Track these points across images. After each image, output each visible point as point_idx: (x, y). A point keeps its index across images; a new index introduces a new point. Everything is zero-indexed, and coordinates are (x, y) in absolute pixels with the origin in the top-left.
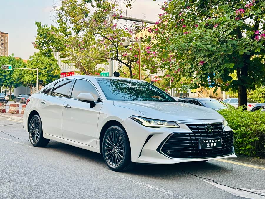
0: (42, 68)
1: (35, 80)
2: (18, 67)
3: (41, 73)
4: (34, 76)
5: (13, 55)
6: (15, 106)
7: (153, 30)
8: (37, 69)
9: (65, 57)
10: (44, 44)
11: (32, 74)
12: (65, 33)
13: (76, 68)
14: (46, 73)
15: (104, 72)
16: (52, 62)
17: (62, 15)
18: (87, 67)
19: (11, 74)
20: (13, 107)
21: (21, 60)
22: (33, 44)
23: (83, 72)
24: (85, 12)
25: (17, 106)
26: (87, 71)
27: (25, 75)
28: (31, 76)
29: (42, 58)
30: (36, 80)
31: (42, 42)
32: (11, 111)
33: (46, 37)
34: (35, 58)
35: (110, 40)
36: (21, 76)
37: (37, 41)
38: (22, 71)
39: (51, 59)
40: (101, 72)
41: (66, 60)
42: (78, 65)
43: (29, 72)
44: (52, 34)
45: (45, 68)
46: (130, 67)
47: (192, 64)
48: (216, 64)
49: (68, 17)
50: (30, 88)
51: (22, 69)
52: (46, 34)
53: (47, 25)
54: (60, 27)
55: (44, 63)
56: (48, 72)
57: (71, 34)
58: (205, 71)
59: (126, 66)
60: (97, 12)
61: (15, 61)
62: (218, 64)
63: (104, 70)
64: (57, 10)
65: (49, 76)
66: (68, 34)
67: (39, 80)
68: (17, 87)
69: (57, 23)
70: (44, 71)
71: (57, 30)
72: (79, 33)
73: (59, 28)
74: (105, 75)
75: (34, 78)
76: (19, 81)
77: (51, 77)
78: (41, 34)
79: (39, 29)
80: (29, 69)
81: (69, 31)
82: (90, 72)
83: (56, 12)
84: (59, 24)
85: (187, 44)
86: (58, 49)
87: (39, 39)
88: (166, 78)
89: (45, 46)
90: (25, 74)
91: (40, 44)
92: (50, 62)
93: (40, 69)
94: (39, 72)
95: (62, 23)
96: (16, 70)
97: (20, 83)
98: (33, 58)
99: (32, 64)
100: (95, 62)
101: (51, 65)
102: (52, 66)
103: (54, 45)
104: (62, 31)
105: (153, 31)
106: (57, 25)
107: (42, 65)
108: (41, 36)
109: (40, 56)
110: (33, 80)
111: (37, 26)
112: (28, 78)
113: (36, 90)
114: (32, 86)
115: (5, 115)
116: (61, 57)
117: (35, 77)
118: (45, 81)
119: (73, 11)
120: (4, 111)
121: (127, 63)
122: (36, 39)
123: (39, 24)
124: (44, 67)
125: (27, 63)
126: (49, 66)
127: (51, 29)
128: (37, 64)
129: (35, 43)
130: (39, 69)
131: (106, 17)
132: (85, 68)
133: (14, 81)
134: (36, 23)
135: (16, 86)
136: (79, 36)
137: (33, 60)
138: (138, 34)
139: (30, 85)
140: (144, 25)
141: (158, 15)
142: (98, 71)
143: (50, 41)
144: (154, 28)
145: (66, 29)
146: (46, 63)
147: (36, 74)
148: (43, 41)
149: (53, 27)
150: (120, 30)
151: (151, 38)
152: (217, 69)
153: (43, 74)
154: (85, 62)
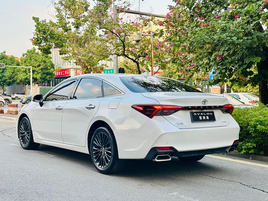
0: (36, 65)
1: (28, 78)
2: (11, 65)
3: (35, 70)
4: (27, 74)
5: (5, 52)
6: (14, 107)
7: (164, 23)
8: (31, 66)
9: (65, 54)
10: (43, 40)
11: (25, 72)
12: (64, 28)
13: (76, 65)
14: (40, 71)
15: (107, 68)
16: (46, 59)
17: (61, 9)
18: (89, 64)
19: (3, 72)
20: (12, 108)
21: (14, 57)
22: (31, 41)
23: (85, 69)
24: (85, 6)
25: (16, 106)
26: (89, 68)
27: (18, 73)
28: (24, 74)
29: (36, 55)
30: (30, 78)
31: (40, 39)
32: (9, 111)
33: (45, 33)
34: (28, 55)
35: (116, 35)
36: (14, 74)
37: (35, 37)
38: (15, 69)
39: (45, 56)
40: (103, 68)
41: (66, 57)
42: (78, 62)
43: (22, 70)
44: (52, 30)
45: (39, 66)
46: (138, 64)
47: (209, 59)
48: (237, 58)
49: (68, 11)
50: (24, 86)
51: (15, 66)
52: (45, 30)
53: (45, 20)
54: (59, 23)
55: (38, 61)
56: (42, 69)
57: (70, 30)
58: (225, 66)
59: (134, 62)
60: (98, 5)
61: (7, 59)
62: (238, 58)
63: (107, 67)
64: (55, 4)
65: (43, 74)
66: (68, 30)
67: (33, 78)
68: (9, 86)
69: (56, 18)
70: (38, 68)
71: (56, 25)
72: (79, 28)
73: (57, 23)
74: (109, 72)
75: (27, 75)
76: (12, 80)
77: (46, 75)
78: (40, 30)
79: (38, 24)
80: (23, 67)
81: (69, 26)
82: (92, 69)
83: (54, 6)
84: (58, 19)
85: (209, 37)
86: (57, 46)
87: (38, 35)
88: (178, 74)
89: (43, 42)
90: (18, 71)
91: (38, 40)
92: (44, 59)
93: (34, 66)
94: (32, 70)
95: (61, 18)
96: (9, 68)
97: (13, 81)
98: (26, 56)
99: (25, 62)
100: (97, 58)
101: (45, 62)
102: (46, 64)
103: (53, 41)
104: (61, 27)
105: (164, 25)
106: (55, 21)
107: (36, 62)
108: (39, 32)
109: (34, 53)
110: (27, 78)
111: (34, 21)
112: (21, 76)
113: (30, 89)
114: (26, 84)
115: (6, 117)
116: (60, 54)
117: (29, 75)
118: (40, 79)
119: (72, 5)
120: (2, 112)
121: (134, 59)
122: (34, 35)
123: (36, 19)
124: (37, 64)
125: (20, 61)
126: (43, 63)
127: (49, 24)
128: (31, 61)
129: (33, 39)
130: (32, 66)
131: (107, 11)
132: (86, 64)
133: (6, 80)
134: (34, 18)
135: (9, 84)
136: (79, 32)
137: (26, 57)
138: (145, 27)
139: (23, 83)
140: (151, 18)
141: (168, 7)
142: (101, 68)
143: (49, 37)
144: (164, 21)
145: (66, 24)
146: (40, 61)
147: (30, 72)
148: (41, 37)
149: (51, 22)
150: (127, 23)
151: (163, 32)
152: (238, 63)
153: (37, 72)
154: (87, 59)
